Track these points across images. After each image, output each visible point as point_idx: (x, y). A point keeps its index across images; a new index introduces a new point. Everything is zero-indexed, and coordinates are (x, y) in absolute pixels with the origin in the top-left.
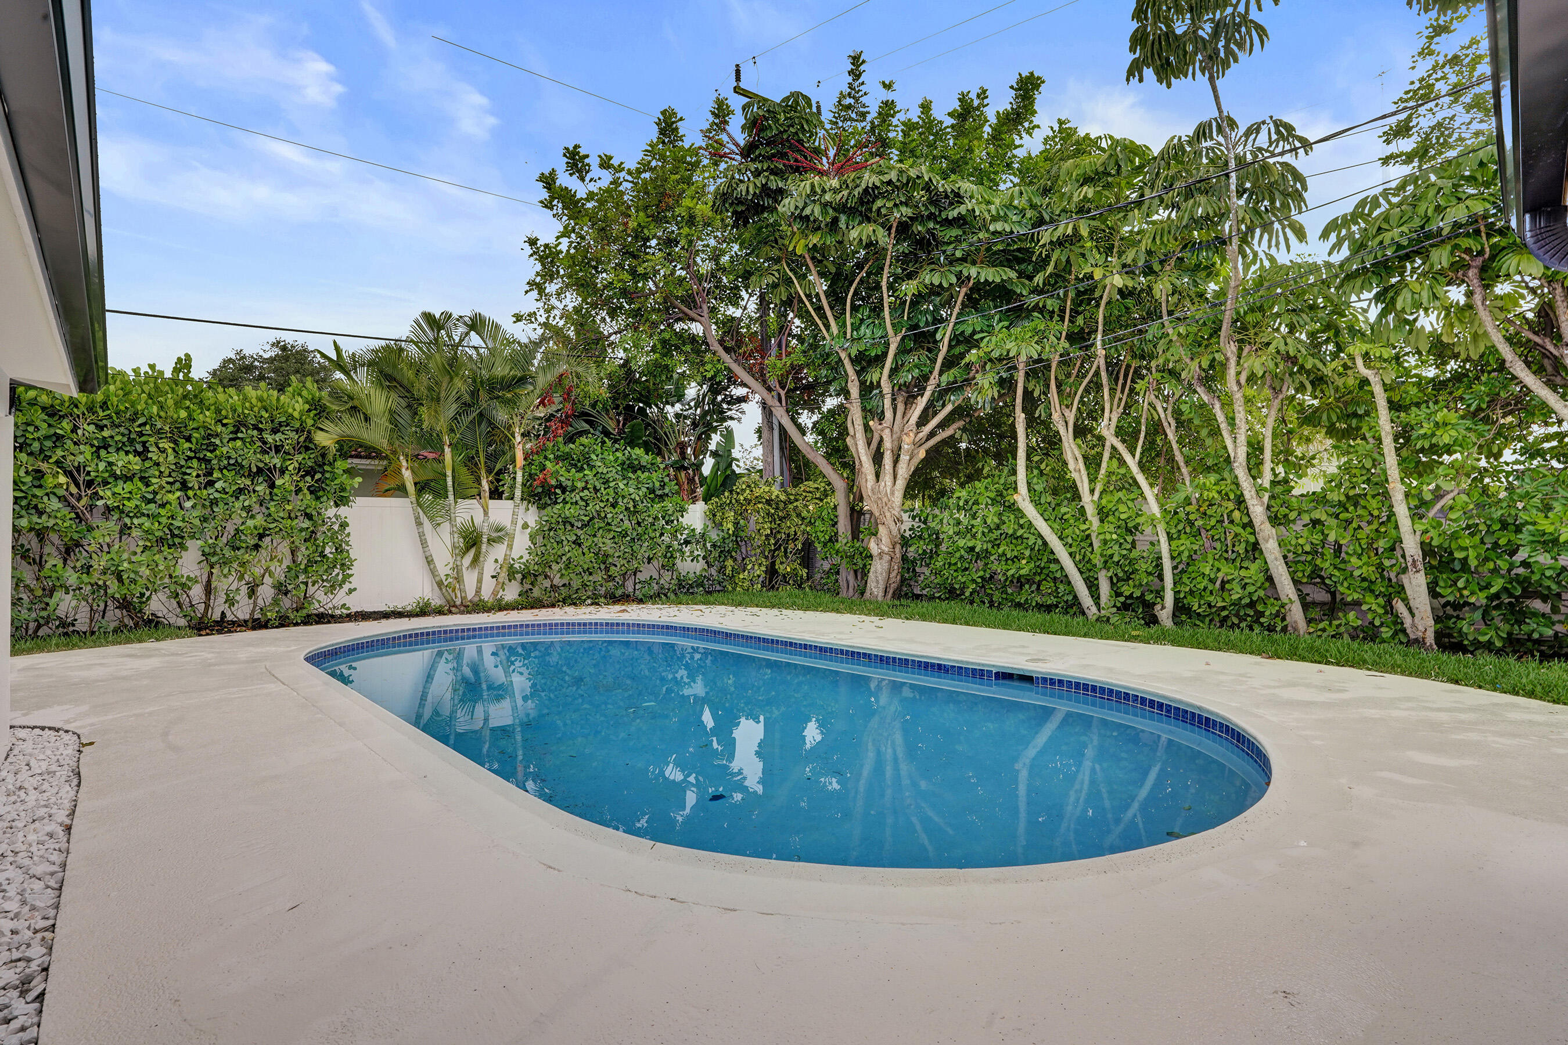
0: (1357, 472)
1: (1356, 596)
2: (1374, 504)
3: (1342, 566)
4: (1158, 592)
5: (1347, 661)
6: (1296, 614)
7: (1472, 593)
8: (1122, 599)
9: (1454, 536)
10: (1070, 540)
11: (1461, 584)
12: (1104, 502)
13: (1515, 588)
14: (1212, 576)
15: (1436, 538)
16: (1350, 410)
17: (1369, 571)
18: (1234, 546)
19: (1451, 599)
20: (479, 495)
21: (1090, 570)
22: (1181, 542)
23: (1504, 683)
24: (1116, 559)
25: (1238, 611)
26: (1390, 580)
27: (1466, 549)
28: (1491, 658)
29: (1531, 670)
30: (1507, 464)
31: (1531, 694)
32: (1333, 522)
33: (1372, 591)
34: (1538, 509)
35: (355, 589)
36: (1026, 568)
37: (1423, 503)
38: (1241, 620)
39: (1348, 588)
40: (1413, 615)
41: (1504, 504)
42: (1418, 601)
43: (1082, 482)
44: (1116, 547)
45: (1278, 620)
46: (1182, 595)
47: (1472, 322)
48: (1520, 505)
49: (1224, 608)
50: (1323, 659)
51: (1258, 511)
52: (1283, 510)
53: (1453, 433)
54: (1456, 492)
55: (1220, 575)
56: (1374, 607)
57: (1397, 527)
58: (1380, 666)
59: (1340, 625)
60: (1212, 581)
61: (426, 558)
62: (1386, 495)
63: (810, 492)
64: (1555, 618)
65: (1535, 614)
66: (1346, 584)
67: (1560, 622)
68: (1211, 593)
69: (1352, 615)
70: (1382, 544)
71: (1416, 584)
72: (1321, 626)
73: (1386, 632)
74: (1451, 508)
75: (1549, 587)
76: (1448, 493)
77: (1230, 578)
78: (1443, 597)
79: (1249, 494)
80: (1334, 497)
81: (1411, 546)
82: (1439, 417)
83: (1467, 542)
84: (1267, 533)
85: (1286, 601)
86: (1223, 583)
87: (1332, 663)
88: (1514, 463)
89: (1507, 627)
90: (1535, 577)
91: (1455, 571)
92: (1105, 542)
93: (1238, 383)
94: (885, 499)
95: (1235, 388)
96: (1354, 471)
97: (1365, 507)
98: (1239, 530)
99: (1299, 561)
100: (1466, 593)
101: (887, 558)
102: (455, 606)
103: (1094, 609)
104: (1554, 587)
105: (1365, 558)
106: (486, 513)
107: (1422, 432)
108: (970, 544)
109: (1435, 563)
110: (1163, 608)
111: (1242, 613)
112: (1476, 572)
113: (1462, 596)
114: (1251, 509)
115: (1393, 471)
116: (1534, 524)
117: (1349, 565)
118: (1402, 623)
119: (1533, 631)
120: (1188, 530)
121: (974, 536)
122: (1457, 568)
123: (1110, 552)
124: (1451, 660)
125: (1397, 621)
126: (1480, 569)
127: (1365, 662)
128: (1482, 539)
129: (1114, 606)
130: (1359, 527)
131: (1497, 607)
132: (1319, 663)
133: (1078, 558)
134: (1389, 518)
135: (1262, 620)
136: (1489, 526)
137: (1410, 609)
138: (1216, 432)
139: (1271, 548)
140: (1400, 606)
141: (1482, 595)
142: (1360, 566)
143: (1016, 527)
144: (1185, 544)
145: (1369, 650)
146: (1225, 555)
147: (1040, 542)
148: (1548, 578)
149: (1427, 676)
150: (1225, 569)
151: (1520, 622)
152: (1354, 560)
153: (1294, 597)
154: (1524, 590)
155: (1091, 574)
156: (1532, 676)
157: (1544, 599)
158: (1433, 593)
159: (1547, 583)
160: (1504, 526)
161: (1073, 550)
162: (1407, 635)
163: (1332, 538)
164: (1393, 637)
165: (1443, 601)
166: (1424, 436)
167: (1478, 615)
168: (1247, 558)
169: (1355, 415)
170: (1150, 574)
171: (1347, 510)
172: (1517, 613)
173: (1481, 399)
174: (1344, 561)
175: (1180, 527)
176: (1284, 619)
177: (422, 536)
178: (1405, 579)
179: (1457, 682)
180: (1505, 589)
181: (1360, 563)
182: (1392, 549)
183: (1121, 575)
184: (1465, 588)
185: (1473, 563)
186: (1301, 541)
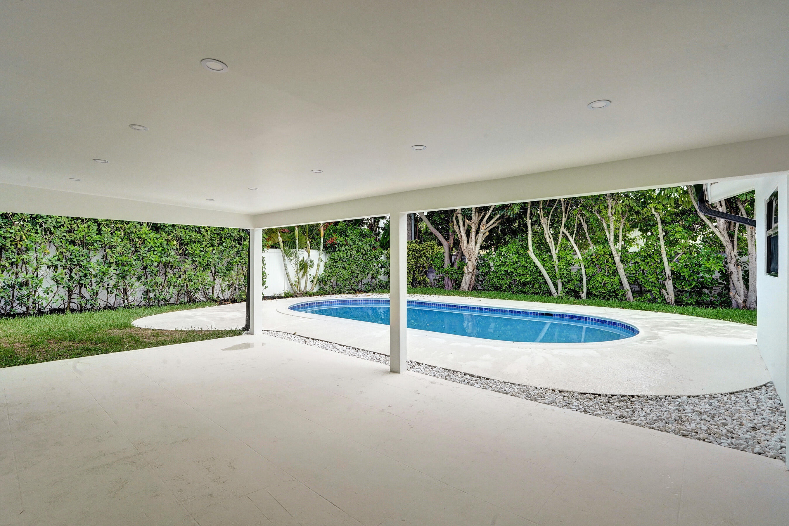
0: (651, 246)
1: (650, 288)
2: (656, 257)
3: (645, 278)
4: (580, 287)
5: (648, 309)
6: (630, 294)
7: (686, 287)
8: (567, 290)
9: (681, 268)
10: (547, 268)
11: (683, 284)
12: (560, 254)
13: (699, 285)
14: (601, 281)
15: (676, 269)
16: (648, 223)
17: (654, 280)
18: (608, 271)
19: (680, 289)
20: (306, 248)
21: (554, 279)
22: (590, 269)
23: (695, 313)
24: (565, 275)
25: (610, 294)
26: (660, 283)
27: (685, 272)
28: (692, 307)
29: (702, 310)
30: (697, 244)
31: (702, 316)
32: (643, 263)
33: (655, 287)
34: (706, 260)
35: (267, 287)
36: (529, 278)
37: (672, 257)
38: (611, 297)
39: (647, 285)
40: (668, 294)
41: (696, 258)
42: (670, 289)
43: (552, 246)
44: (565, 271)
45: (623, 297)
46: (590, 288)
47: (687, 198)
48: (700, 259)
49: (604, 293)
50: (641, 309)
51: (617, 259)
52: (626, 259)
53: (681, 235)
54: (682, 254)
55: (604, 281)
56: (656, 292)
57: (663, 265)
58: (658, 310)
59: (644, 298)
60: (601, 283)
61: (287, 274)
62: (660, 254)
63: (429, 246)
64: (711, 295)
65: (705, 294)
66: (646, 284)
67: (712, 296)
68: (600, 287)
69: (648, 295)
70: (658, 270)
71: (669, 284)
72: (638, 298)
73: (659, 300)
74: (680, 259)
75: (709, 285)
76: (679, 254)
77: (607, 282)
78: (677, 288)
79: (614, 252)
80: (643, 254)
81: (668, 272)
82: (676, 229)
83: (685, 270)
84: (620, 267)
85: (626, 290)
86: (605, 284)
87: (643, 310)
88: (699, 244)
89: (697, 298)
90: (705, 282)
91: (681, 280)
92: (561, 269)
93: (612, 213)
94: (472, 251)
95: (611, 215)
96: (650, 245)
97: (653, 258)
98: (610, 265)
99: (631, 276)
100: (684, 287)
101: (471, 274)
102: (298, 294)
103: (556, 294)
104: (710, 285)
105: (653, 276)
106: (309, 255)
107: (671, 234)
108: (506, 269)
109: (675, 277)
110: (583, 293)
111: (611, 295)
112: (688, 280)
113: (683, 288)
114: (615, 258)
115: (663, 247)
116: (704, 264)
117: (648, 277)
118: (665, 297)
119: (704, 299)
120: (592, 265)
121: (507, 266)
122: (682, 279)
123: (563, 272)
124: (680, 308)
125: (663, 296)
126: (689, 279)
127: (654, 309)
128: (689, 269)
129: (564, 292)
130: (651, 265)
131: (693, 292)
132: (639, 310)
133: (550, 275)
134: (661, 262)
135: (618, 297)
136: (692, 265)
137: (667, 292)
138: (602, 229)
139: (621, 272)
140: (664, 291)
141: (689, 288)
142: (652, 278)
143: (525, 263)
144: (591, 270)
145: (655, 306)
146: (605, 274)
147: (535, 268)
148: (708, 282)
149: (673, 313)
150: (605, 279)
151: (700, 296)
152: (649, 276)
153: (629, 289)
154: (702, 286)
155: (555, 281)
156: (702, 311)
157: (708, 289)
158: (675, 287)
159: (708, 283)
160: (696, 265)
161: (548, 272)
162: (666, 301)
163: (642, 268)
164: (662, 302)
165: (677, 290)
166: (672, 235)
167: (688, 294)
168: (613, 275)
169: (650, 225)
170: (578, 281)
171: (647, 259)
172: (700, 294)
173: (690, 223)
174: (646, 276)
175: (589, 264)
176: (625, 297)
177: (285, 264)
178: (666, 282)
179: (681, 314)
180: (696, 286)
181: (652, 277)
182: (662, 272)
183: (567, 281)
184: (684, 285)
185: (687, 277)
186: (632, 269)
